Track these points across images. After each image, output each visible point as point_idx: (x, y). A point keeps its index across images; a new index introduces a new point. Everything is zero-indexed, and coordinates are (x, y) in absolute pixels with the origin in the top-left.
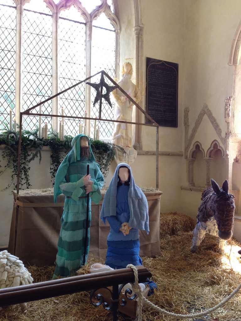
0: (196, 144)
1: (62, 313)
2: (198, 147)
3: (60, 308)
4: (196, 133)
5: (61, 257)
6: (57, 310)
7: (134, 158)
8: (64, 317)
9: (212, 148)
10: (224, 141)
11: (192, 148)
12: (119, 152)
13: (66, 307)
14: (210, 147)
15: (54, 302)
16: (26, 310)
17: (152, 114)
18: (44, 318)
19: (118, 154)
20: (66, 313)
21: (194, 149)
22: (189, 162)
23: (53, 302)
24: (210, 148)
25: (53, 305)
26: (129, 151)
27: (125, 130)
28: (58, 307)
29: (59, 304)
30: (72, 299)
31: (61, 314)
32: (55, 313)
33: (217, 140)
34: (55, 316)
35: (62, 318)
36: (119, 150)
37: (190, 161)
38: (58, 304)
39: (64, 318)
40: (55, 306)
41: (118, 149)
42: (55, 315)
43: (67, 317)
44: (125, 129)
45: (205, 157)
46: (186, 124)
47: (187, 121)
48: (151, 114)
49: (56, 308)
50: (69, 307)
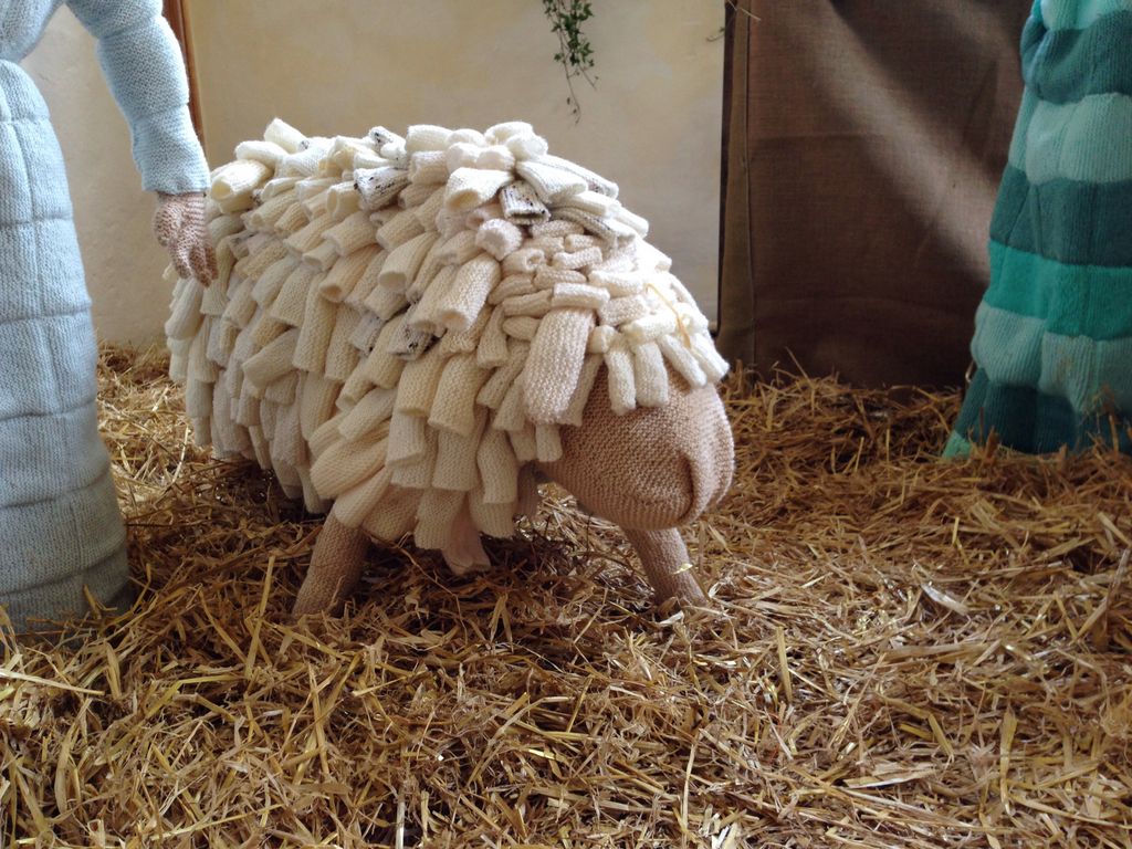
1: (986, 708)
3: (969, 655)
5: (1010, 316)
6: (945, 667)
8: (1004, 750)
13: (1036, 661)
15: (925, 600)
16: (681, 615)
18: (809, 707)
20: (1029, 718)
23: (912, 601)
25: (911, 622)
28: (957, 644)
29: (970, 622)
30: (1098, 612)
31: (978, 717)
32: (912, 694)
34: (912, 719)
35: (980, 752)
38: (955, 619)
39: (1005, 761)
40: (928, 630)
42: (915, 711)
43: (1040, 761)
49: (934, 649)
50: (1062, 668)
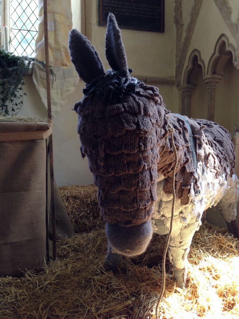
0: (193, 54)
2: (195, 59)
4: (192, 34)
7: (74, 85)
9: (217, 54)
10: (235, 29)
11: (187, 64)
12: (41, 72)
14: (212, 52)
17: (112, 5)
19: (40, 76)
21: (190, 66)
22: (183, 92)
24: (214, 54)
26: (63, 72)
27: (53, 32)
33: (225, 33)
36: (40, 69)
37: (184, 90)
41: (38, 66)
44: (53, 30)
45: (205, 75)
46: (178, 22)
47: (179, 17)
48: (108, 5)
